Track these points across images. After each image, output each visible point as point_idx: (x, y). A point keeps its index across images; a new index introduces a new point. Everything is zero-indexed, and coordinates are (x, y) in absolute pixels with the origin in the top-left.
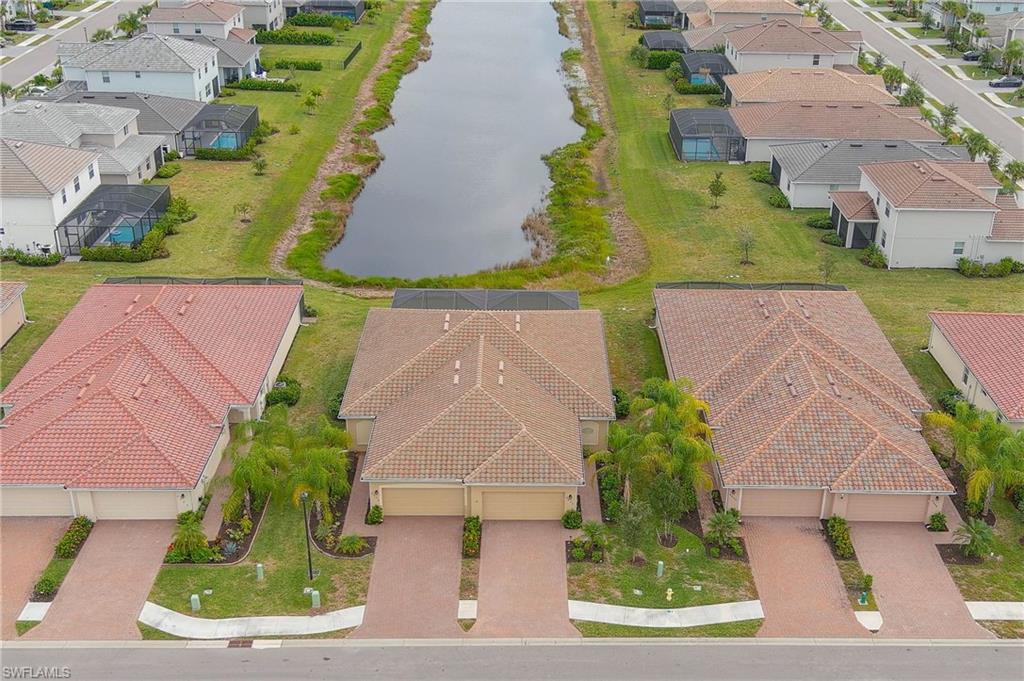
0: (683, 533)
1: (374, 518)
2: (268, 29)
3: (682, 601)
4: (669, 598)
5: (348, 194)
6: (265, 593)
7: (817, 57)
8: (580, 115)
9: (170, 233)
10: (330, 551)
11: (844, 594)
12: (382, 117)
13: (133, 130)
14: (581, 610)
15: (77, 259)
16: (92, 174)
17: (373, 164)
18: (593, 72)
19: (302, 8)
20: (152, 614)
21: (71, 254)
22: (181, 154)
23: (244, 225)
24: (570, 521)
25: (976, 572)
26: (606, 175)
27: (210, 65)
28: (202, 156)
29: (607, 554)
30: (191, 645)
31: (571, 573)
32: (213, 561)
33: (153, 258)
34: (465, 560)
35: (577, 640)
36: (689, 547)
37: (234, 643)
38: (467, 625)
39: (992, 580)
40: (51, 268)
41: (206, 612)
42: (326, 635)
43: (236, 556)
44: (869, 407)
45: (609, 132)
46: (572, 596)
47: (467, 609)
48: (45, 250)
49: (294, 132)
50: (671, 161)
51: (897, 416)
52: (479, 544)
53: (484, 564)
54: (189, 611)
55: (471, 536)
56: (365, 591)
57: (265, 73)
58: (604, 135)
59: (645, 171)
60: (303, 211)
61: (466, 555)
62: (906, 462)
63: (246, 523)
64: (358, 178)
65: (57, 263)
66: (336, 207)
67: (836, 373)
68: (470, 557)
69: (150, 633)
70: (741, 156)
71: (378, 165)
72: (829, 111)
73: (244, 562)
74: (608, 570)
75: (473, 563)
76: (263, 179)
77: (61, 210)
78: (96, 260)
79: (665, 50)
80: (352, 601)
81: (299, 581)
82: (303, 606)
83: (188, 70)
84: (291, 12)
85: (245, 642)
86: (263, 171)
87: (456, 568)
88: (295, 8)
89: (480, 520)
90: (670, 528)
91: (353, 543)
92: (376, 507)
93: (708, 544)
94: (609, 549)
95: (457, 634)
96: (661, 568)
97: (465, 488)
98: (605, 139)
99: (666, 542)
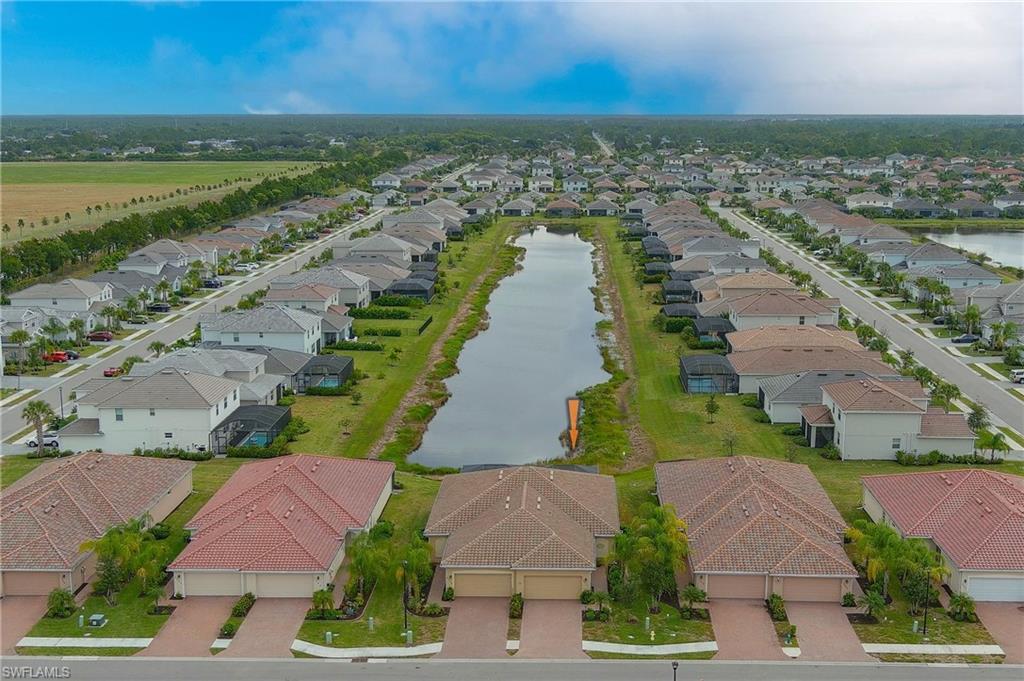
0: (665, 606)
1: (448, 596)
2: (358, 307)
3: (660, 641)
4: (652, 639)
5: (424, 418)
6: (374, 636)
7: (802, 318)
8: (608, 366)
9: (291, 440)
10: (419, 614)
11: (776, 639)
12: (451, 368)
13: (262, 370)
14: (588, 645)
15: (224, 456)
16: (235, 398)
17: (443, 399)
18: (621, 337)
19: (384, 292)
20: (299, 645)
21: (219, 453)
22: (295, 391)
23: (345, 437)
24: (585, 598)
25: (873, 628)
26: (627, 405)
27: (316, 328)
28: (311, 392)
29: (611, 617)
30: (326, 660)
31: (584, 627)
32: (338, 619)
33: (280, 456)
34: (512, 620)
35: (588, 660)
36: (669, 613)
37: (355, 660)
38: (512, 653)
39: (882, 632)
40: (206, 462)
41: (334, 644)
42: (416, 657)
43: (354, 616)
44: (803, 526)
45: (632, 376)
46: (585, 638)
47: (512, 645)
48: (202, 449)
49: (381, 377)
50: (679, 393)
51: (823, 533)
52: (521, 608)
53: (523, 622)
54: (324, 644)
55: (516, 609)
56: (442, 635)
57: (356, 338)
58: (627, 378)
59: (659, 400)
60: (389, 429)
61: (512, 616)
62: (824, 556)
63: (360, 597)
64: (432, 407)
65: (209, 459)
66: (414, 427)
67: (780, 505)
68: (515, 617)
69: (298, 654)
70: (735, 389)
71: (446, 400)
72: (806, 353)
73: (360, 620)
74: (612, 626)
75: (517, 621)
76: (358, 408)
77: (215, 420)
78: (238, 456)
79: (681, 317)
80: (434, 640)
81: (397, 629)
82: (403, 642)
83: (300, 331)
84: (375, 295)
85: (364, 659)
86: (359, 402)
87: (505, 624)
88: (379, 292)
89: (522, 596)
90: (655, 603)
91: (434, 607)
92: (450, 588)
93: (682, 611)
94: (613, 615)
95: (506, 657)
96: (647, 623)
97: (512, 573)
98: (628, 381)
99: (653, 611)
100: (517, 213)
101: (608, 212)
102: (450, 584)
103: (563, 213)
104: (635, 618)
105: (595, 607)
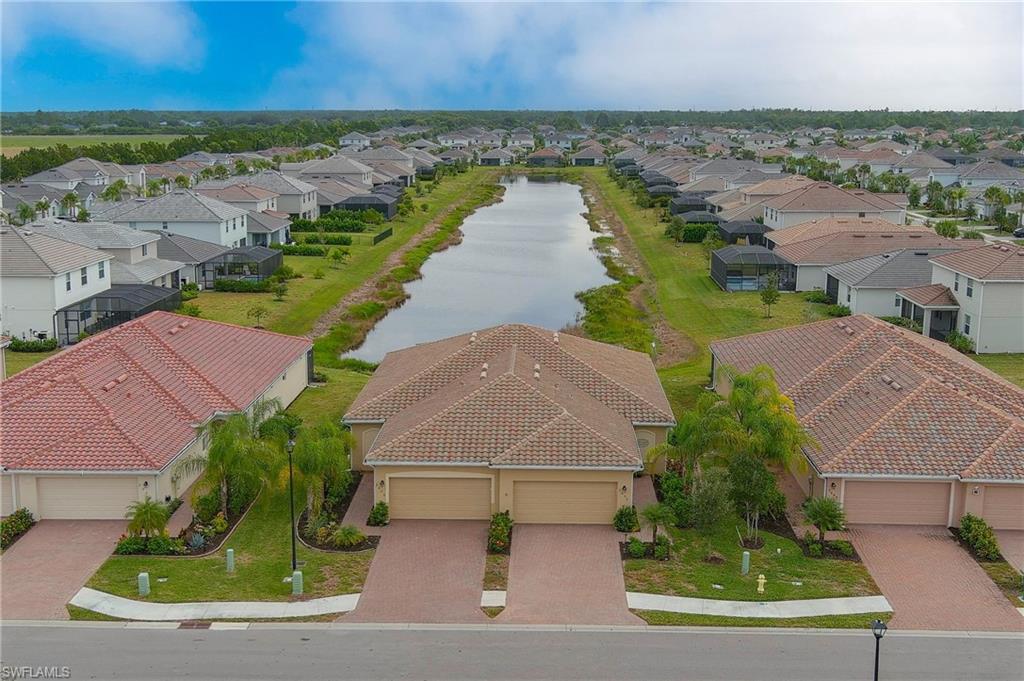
0: (769, 537)
1: (378, 518)
2: (301, 217)
3: (777, 595)
4: (761, 589)
5: (370, 315)
6: (234, 582)
8: (613, 272)
10: (320, 547)
11: (998, 592)
12: (413, 273)
13: (153, 253)
14: (639, 600)
17: (400, 300)
18: (626, 248)
19: (336, 206)
20: (86, 598)
21: (69, 343)
22: (200, 287)
24: (624, 521)
27: (239, 222)
28: (221, 288)
29: (674, 553)
30: (130, 625)
31: (627, 569)
32: (173, 553)
34: (492, 554)
35: (643, 628)
36: (780, 548)
37: (186, 624)
38: (493, 612)
40: (45, 353)
41: (155, 596)
42: (306, 619)
43: (204, 549)
45: (646, 280)
46: (631, 588)
47: (492, 598)
48: (41, 336)
49: (318, 276)
50: (714, 292)
52: (509, 536)
53: (513, 560)
54: (135, 595)
55: (499, 539)
56: (362, 582)
57: (293, 243)
58: (641, 282)
61: (492, 550)
63: (220, 520)
64: (383, 307)
65: (51, 348)
66: (355, 324)
68: (499, 552)
69: (78, 614)
70: (793, 287)
71: (403, 301)
73: (213, 556)
74: (677, 567)
75: (501, 559)
76: (282, 304)
79: (702, 223)
80: (345, 589)
81: (279, 572)
82: (286, 594)
83: (216, 220)
84: (324, 209)
85: (204, 624)
86: (283, 297)
87: (481, 562)
88: (329, 207)
89: (511, 517)
90: (753, 532)
91: (350, 533)
92: (382, 504)
93: (805, 545)
94: (676, 549)
95: (480, 620)
96: (746, 564)
97: (492, 477)
98: (641, 285)
99: (748, 544)
100: (496, 162)
101: (596, 162)
102: (382, 496)
103: (546, 161)
104: (717, 554)
105: (644, 536)
